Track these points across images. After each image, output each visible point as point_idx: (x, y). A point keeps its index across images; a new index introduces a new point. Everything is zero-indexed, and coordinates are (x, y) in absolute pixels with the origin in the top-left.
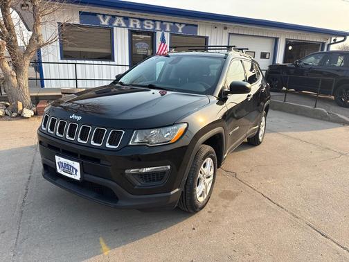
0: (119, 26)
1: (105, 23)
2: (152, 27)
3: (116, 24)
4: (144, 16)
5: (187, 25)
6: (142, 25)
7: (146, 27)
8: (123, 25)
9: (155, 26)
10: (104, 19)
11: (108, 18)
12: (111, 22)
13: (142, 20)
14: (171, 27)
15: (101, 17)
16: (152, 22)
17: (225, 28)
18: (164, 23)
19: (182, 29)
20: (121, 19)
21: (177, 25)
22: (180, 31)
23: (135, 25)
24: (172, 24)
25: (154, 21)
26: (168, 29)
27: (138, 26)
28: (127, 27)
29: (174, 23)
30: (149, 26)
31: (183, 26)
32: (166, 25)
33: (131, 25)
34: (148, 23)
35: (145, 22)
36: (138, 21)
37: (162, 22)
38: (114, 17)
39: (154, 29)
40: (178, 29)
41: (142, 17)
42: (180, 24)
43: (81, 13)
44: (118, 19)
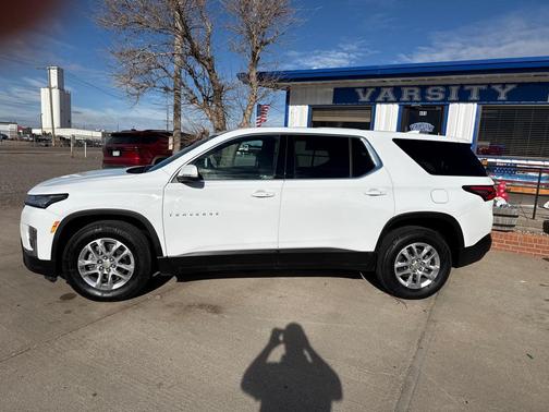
0: (386, 101)
1: (364, 98)
2: (441, 97)
3: (380, 99)
4: (426, 80)
5: (520, 85)
6: (423, 94)
7: (429, 98)
8: (392, 99)
9: (447, 93)
10: (365, 93)
11: (370, 91)
12: (374, 96)
13: (423, 88)
14: (481, 93)
15: (360, 91)
16: (441, 89)
18: (468, 88)
19: (507, 94)
20: (389, 90)
22: (502, 97)
23: (411, 97)
24: (483, 87)
25: (447, 86)
26: (474, 96)
27: (416, 98)
28: (397, 101)
29: (489, 85)
31: (510, 87)
32: (469, 92)
33: (405, 98)
34: (435, 91)
35: (430, 91)
36: (417, 90)
37: (462, 86)
38: (378, 90)
39: (445, 100)
40: (498, 94)
41: (423, 83)
42: (504, 85)
43: (336, 89)
44: (385, 90)
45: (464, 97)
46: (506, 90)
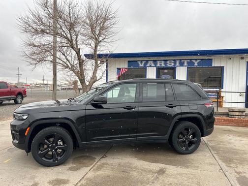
0: (150, 66)
1: (141, 65)
2: (173, 64)
3: (148, 65)
4: (166, 58)
5: (202, 60)
6: (165, 64)
7: (168, 65)
8: (153, 65)
9: (175, 63)
10: (141, 63)
11: (144, 62)
12: (145, 64)
13: (166, 61)
14: (188, 63)
15: (139, 62)
16: (173, 61)
17: (242, 58)
18: (183, 61)
19: (198, 63)
20: (151, 62)
21: (194, 61)
22: (196, 64)
23: (161, 65)
24: (189, 61)
25: (175, 60)
26: (186, 64)
27: (163, 65)
28: (156, 66)
29: (191, 60)
30: (170, 64)
31: (198, 61)
32: (184, 63)
33: (158, 65)
35: (168, 62)
36: (163, 62)
37: (180, 60)
38: (147, 61)
39: (175, 65)
40: (194, 63)
41: (165, 59)
42: (196, 60)
43: (129, 62)
44: (150, 62)
45: (182, 65)
46: (197, 62)
